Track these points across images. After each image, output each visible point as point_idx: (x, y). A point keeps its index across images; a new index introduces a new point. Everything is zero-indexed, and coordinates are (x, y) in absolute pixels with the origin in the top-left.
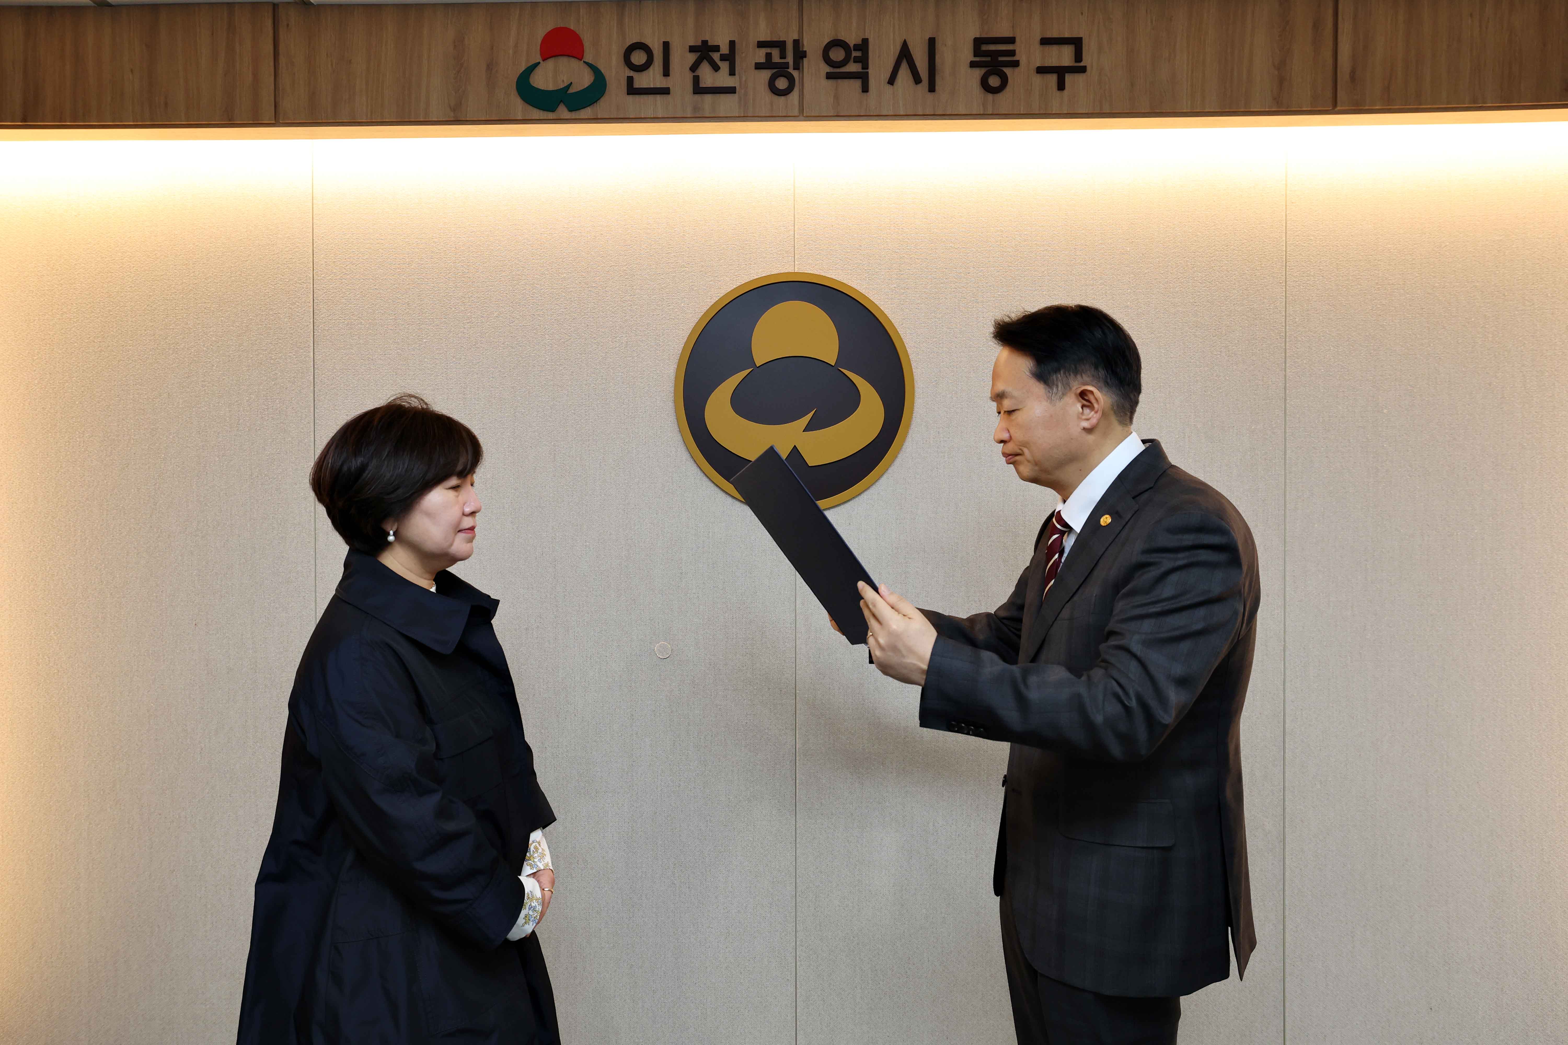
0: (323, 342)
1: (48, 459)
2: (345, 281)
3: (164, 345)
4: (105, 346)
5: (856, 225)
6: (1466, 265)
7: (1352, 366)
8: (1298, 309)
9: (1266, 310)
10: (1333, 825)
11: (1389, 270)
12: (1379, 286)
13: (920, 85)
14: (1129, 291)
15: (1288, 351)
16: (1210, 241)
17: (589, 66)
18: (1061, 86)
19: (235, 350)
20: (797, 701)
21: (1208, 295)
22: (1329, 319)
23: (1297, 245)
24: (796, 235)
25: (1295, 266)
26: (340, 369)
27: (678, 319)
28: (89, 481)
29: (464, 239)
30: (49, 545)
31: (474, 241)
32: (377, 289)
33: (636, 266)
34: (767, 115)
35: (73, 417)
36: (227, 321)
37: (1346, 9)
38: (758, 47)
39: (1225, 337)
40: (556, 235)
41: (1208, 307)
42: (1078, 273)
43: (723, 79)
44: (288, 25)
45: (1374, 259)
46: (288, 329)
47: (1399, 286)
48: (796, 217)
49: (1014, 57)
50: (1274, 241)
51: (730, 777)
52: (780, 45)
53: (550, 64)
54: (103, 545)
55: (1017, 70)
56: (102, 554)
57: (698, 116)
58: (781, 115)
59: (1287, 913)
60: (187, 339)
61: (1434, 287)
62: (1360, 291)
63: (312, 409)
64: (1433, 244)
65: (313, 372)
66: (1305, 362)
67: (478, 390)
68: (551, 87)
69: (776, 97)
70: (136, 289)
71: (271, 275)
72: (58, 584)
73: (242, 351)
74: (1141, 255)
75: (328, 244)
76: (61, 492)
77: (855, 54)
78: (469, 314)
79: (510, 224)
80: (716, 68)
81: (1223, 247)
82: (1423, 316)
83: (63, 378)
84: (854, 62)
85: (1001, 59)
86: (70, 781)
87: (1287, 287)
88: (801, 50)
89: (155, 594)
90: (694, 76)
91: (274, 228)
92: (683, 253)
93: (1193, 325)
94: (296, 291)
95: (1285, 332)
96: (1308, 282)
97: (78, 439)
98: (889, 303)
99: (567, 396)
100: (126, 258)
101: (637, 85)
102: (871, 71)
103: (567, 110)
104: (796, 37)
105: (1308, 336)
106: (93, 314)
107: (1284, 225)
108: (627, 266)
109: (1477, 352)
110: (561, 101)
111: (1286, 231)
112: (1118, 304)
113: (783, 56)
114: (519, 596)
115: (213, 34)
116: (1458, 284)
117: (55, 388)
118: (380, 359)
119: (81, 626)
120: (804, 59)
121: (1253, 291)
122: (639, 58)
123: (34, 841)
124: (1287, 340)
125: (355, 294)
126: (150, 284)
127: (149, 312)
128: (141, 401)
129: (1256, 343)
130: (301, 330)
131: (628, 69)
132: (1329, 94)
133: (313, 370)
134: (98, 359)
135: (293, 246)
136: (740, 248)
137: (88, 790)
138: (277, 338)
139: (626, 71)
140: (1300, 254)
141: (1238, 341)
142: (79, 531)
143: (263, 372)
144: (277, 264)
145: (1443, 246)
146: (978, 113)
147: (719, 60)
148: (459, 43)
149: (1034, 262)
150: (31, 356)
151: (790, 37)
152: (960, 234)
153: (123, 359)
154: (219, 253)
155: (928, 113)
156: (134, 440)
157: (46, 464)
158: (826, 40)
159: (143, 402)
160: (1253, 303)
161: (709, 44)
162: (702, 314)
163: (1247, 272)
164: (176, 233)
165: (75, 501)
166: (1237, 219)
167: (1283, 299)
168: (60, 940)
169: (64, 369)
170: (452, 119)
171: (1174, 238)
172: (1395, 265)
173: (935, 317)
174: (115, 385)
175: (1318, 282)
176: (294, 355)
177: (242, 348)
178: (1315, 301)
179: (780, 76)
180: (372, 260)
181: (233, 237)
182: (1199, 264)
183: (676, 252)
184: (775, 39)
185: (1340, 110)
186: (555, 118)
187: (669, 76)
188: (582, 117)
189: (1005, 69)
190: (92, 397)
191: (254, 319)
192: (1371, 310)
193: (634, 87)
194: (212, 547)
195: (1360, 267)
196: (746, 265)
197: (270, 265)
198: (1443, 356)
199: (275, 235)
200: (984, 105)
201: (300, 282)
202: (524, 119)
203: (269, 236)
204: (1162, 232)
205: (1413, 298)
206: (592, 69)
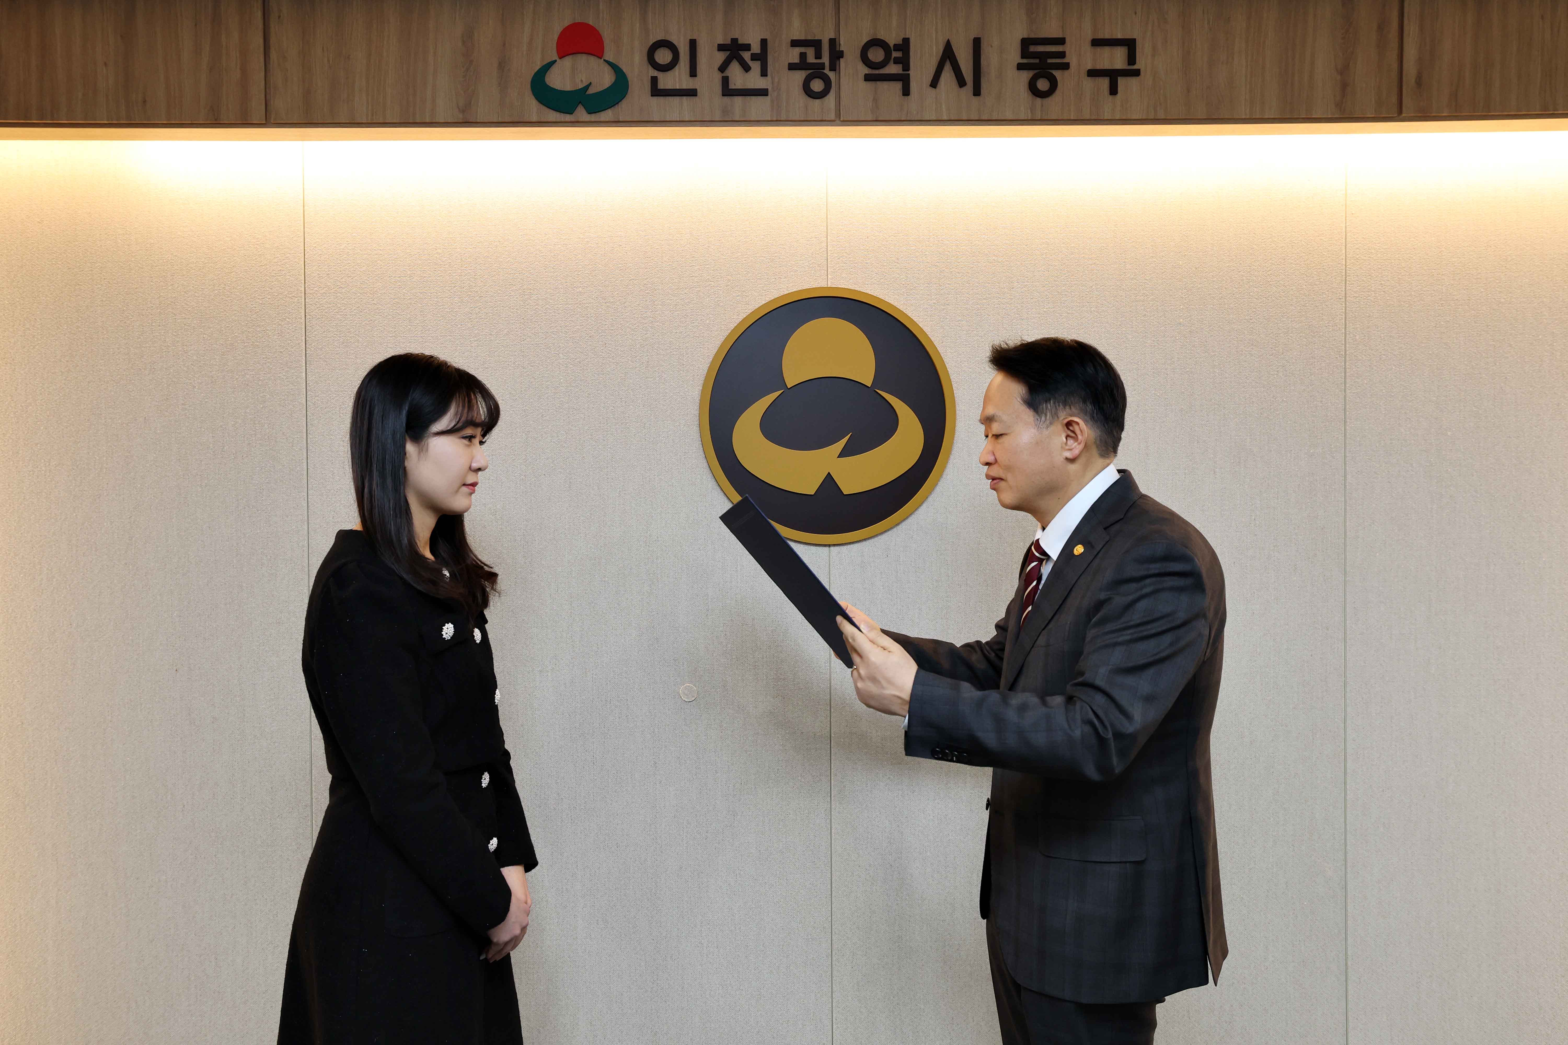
0: (316, 361)
1: (10, 489)
2: (340, 295)
3: (139, 365)
4: (73, 366)
5: (893, 237)
6: (1533, 280)
7: (1415, 386)
8: (1358, 326)
9: (1325, 328)
10: (1397, 870)
11: (1453, 284)
12: (1443, 302)
13: (965, 88)
14: (1181, 307)
15: (1348, 370)
16: (1266, 254)
17: (608, 64)
18: (1113, 91)
19: (218, 370)
20: (832, 746)
21: (1264, 311)
22: (1391, 336)
23: (1357, 259)
24: (828, 247)
25: (1355, 281)
26: (336, 391)
27: (703, 337)
28: (55, 514)
29: (470, 250)
30: (11, 585)
32: (376, 304)
33: (657, 279)
34: (802, 119)
35: (37, 444)
36: (209, 338)
37: (1412, 8)
38: (791, 46)
39: (1282, 356)
40: (571, 246)
41: (1264, 325)
42: (1128, 288)
43: (753, 80)
44: (279, 17)
45: (1438, 273)
46: (277, 347)
47: (1464, 302)
48: (829, 228)
49: (1064, 60)
50: (1333, 255)
51: (761, 828)
52: (816, 44)
53: (568, 62)
54: (73, 584)
55: (1066, 72)
56: (71, 594)
57: (727, 120)
58: (816, 119)
59: (1349, 963)
60: (165, 358)
61: (1500, 303)
62: (1423, 307)
63: (305, 434)
64: (1499, 257)
65: (305, 393)
66: (1366, 382)
68: (568, 87)
69: (812, 100)
70: (107, 303)
71: (258, 288)
72: (22, 628)
73: (227, 371)
74: (1194, 269)
75: (321, 254)
76: (24, 526)
77: (895, 54)
78: (476, 332)
79: (521, 234)
80: (747, 68)
81: (1280, 260)
82: (1489, 333)
83: (26, 401)
84: (895, 63)
85: (1050, 61)
86: (36, 844)
87: (1347, 303)
88: (837, 49)
89: (131, 637)
90: (722, 76)
91: (261, 236)
92: (708, 266)
93: (1248, 343)
94: (286, 306)
95: (1345, 350)
96: (1369, 298)
97: (43, 468)
98: (929, 320)
99: (584, 420)
100: (97, 270)
101: (661, 86)
102: (912, 73)
103: (585, 111)
104: (833, 37)
105: (1369, 355)
106: (60, 330)
107: (1344, 237)
108: (647, 280)
109: (1545, 372)
110: (580, 102)
111: (1346, 243)
112: (1169, 321)
113: (818, 56)
114: (532, 636)
115: (196, 25)
116: (1524, 300)
117: (17, 411)
119: (47, 674)
120: (841, 59)
121: (1311, 307)
122: (664, 56)
124: (1347, 359)
125: (351, 309)
126: (123, 298)
127: (122, 328)
128: (114, 426)
129: (1315, 362)
130: (292, 348)
131: (652, 68)
132: (1394, 99)
133: (305, 392)
134: (65, 379)
135: (282, 256)
136: (770, 261)
137: (57, 853)
138: (266, 358)
139: (650, 71)
140: (1361, 268)
141: (1296, 360)
142: (45, 569)
143: (250, 394)
144: (264, 276)
145: (1509, 260)
146: (1026, 118)
147: (750, 59)
148: (468, 38)
149: (1082, 276)
151: (825, 35)
152: (1004, 246)
153: (94, 380)
154: (200, 264)
155: (972, 118)
156: (106, 468)
157: (8, 495)
158: (865, 39)
159: (116, 427)
160: (1311, 320)
161: (740, 42)
162: (729, 331)
163: (1305, 287)
164: (152, 242)
165: (41, 536)
166: (1294, 231)
167: (1342, 315)
168: (25, 1020)
169: (27, 391)
170: (461, 121)
171: (1229, 251)
172: (1459, 279)
173: (977, 335)
174: (85, 409)
175: (1379, 298)
176: (284, 375)
177: (226, 368)
178: (1376, 318)
179: (815, 78)
180: (370, 273)
181: (216, 247)
182: (1255, 278)
183: (701, 265)
184: (809, 38)
185: (1405, 116)
186: (573, 120)
187: (696, 76)
188: (602, 119)
189: (1055, 72)
190: (59, 422)
191: (240, 337)
192: (1435, 327)
193: (659, 88)
194: (194, 585)
195: (1422, 281)
196: (776, 279)
197: (257, 277)
198: (1508, 376)
199: (262, 245)
200: (1032, 110)
201: (290, 296)
202: (539, 121)
203: (256, 246)
204: (1216, 244)
205: (1478, 315)
206: (613, 68)
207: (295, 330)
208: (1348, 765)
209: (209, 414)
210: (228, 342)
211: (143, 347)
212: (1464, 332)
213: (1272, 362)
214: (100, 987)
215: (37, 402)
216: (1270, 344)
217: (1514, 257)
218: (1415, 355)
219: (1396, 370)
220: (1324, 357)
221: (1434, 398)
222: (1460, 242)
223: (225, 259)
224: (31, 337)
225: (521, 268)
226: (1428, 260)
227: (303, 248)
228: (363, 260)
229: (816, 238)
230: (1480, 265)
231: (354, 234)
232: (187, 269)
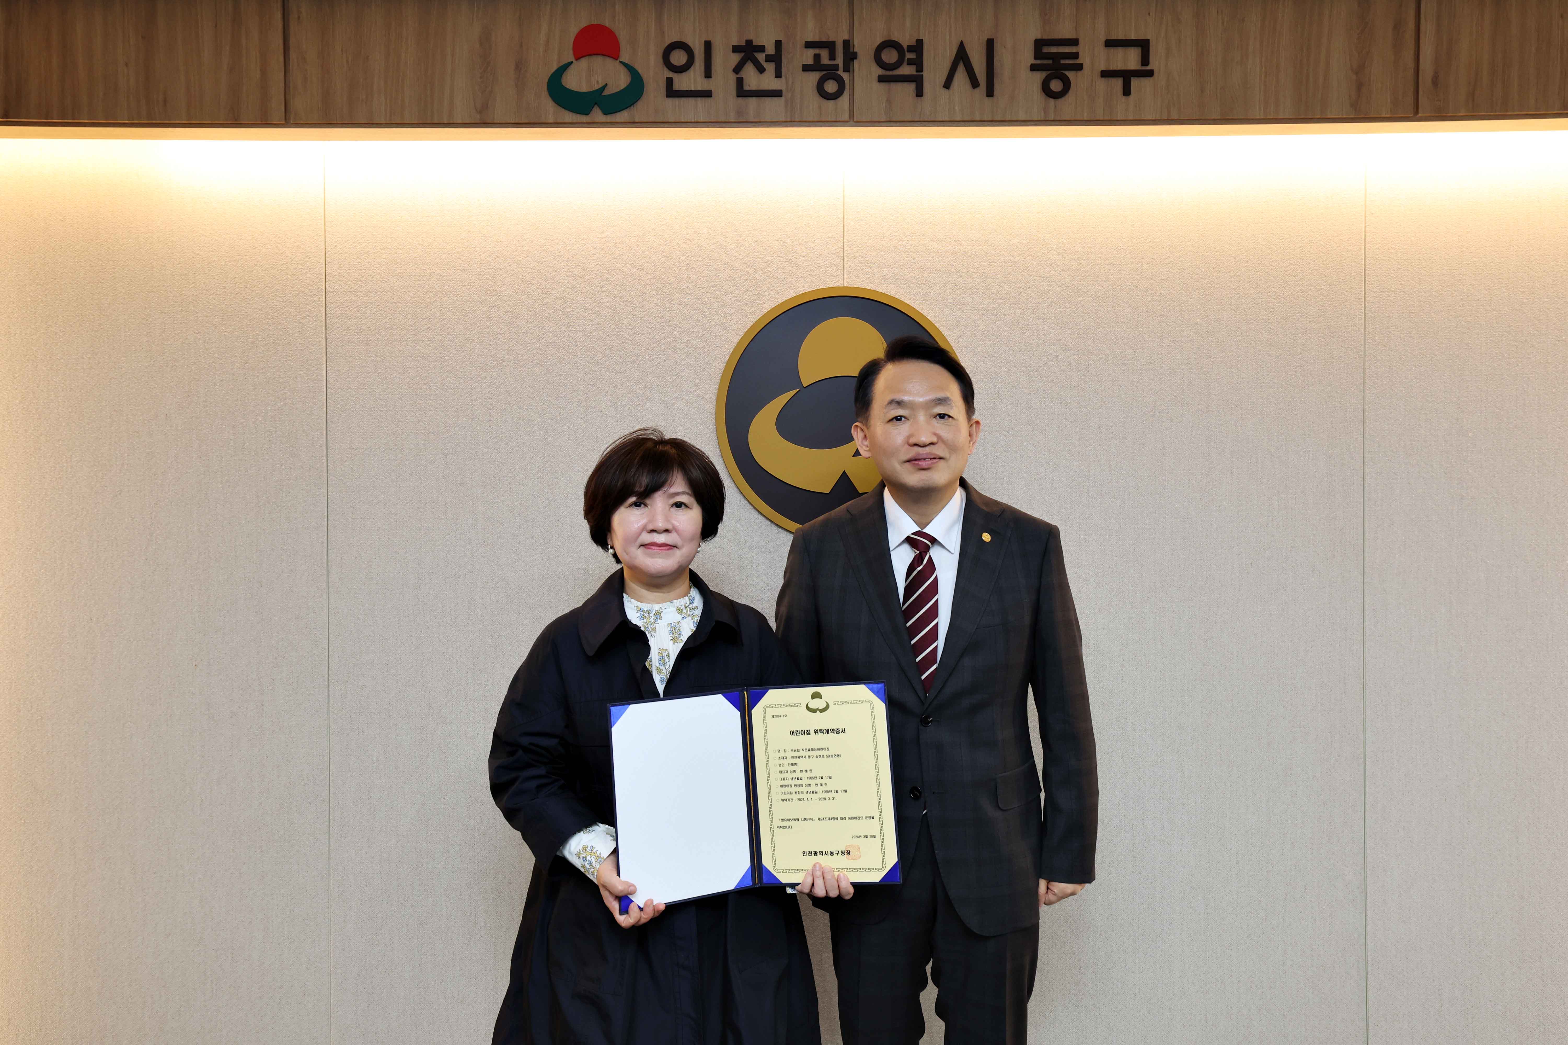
0: (337, 359)
1: (31, 485)
2: (360, 293)
3: (161, 363)
4: (95, 363)
5: (909, 237)
6: (1557, 280)
7: (1435, 387)
8: (1378, 326)
9: (1343, 328)
11: (1475, 285)
12: (1464, 302)
13: (977, 89)
14: (1198, 307)
15: (1367, 371)
16: (1284, 254)
17: (624, 65)
18: (1127, 91)
19: (239, 368)
21: (1282, 311)
22: (1411, 337)
23: (1377, 259)
24: (845, 246)
25: (1374, 281)
26: (355, 389)
27: (719, 336)
28: (77, 510)
29: (489, 249)
30: (31, 580)
31: (501, 252)
32: (396, 303)
33: (675, 279)
34: (816, 120)
35: (59, 440)
36: (230, 336)
37: (1429, 9)
38: (806, 47)
39: (1300, 356)
40: (589, 245)
41: (1282, 325)
42: (1145, 288)
43: (768, 81)
44: (299, 18)
45: (1459, 273)
46: (298, 345)
47: (1486, 302)
48: (845, 228)
49: (1077, 60)
50: (1352, 255)
52: (830, 46)
53: (584, 63)
54: (93, 580)
55: (1079, 73)
56: (92, 590)
57: (742, 121)
58: (830, 120)
59: (1369, 969)
60: (187, 355)
61: (1523, 303)
62: (1443, 307)
63: (325, 431)
64: (1522, 257)
65: (325, 391)
66: (1385, 382)
67: (505, 412)
68: (584, 88)
69: (825, 101)
70: (129, 301)
71: (279, 287)
72: (42, 622)
73: (248, 369)
74: (1212, 269)
75: (342, 253)
76: (46, 521)
77: (909, 56)
79: (539, 233)
80: (761, 70)
81: (1299, 260)
82: (1510, 334)
83: (48, 397)
84: (908, 64)
85: (1063, 62)
86: (54, 838)
87: (1367, 303)
88: (851, 50)
89: (151, 632)
90: (737, 78)
92: (725, 266)
93: (1266, 343)
94: (307, 304)
95: (1364, 350)
96: (1389, 298)
97: (65, 464)
98: (945, 319)
99: (601, 418)
101: (677, 87)
102: (925, 74)
103: (601, 113)
104: (846, 38)
105: (1389, 355)
106: (82, 328)
107: (1363, 237)
108: (665, 279)
110: (596, 104)
111: (1365, 243)
112: (1186, 321)
113: (832, 57)
115: (216, 26)
116: (1547, 300)
117: (39, 408)
118: (399, 378)
119: (67, 668)
120: (855, 60)
121: (1329, 307)
122: (679, 57)
123: (12, 905)
124: (1366, 359)
125: (372, 307)
126: (145, 295)
127: (143, 326)
128: (135, 422)
129: (1333, 362)
130: (313, 346)
131: (667, 69)
132: (1410, 99)
133: (325, 389)
134: (87, 376)
135: (303, 255)
136: (786, 261)
137: (75, 847)
138: (287, 355)
139: (665, 72)
140: (1380, 268)
141: (1314, 360)
142: (66, 565)
143: (271, 392)
144: (285, 275)
145: (1532, 260)
146: (1039, 119)
147: (764, 61)
148: (486, 39)
149: (1098, 276)
150: (11, 373)
151: (839, 36)
152: (1020, 246)
153: (115, 377)
154: (221, 262)
155: (986, 119)
156: (128, 465)
157: (29, 491)
158: (879, 41)
159: (137, 424)
160: (1330, 320)
161: (754, 44)
162: (745, 331)
163: (1323, 287)
165: (62, 531)
166: (1313, 231)
167: (1361, 316)
168: (40, 1015)
169: (49, 388)
170: (479, 122)
171: (1247, 251)
172: (1481, 279)
173: (993, 335)
174: (107, 405)
175: (1399, 298)
176: (305, 373)
177: (247, 366)
178: (1396, 318)
179: (829, 79)
180: (390, 272)
181: (237, 245)
182: (1272, 278)
183: (718, 265)
184: (824, 39)
185: (1421, 116)
186: (589, 121)
187: (710, 77)
188: (618, 120)
189: (1067, 73)
190: (81, 418)
191: (260, 335)
192: (1456, 327)
193: (674, 89)
194: (214, 581)
195: (1443, 282)
196: (792, 278)
197: (278, 275)
198: (1531, 377)
199: (283, 244)
200: (1046, 110)
201: (311, 294)
202: (555, 122)
203: (277, 244)
204: (1233, 245)
205: (1500, 315)
206: (628, 69)
207: (316, 328)
208: (1367, 768)
209: (230, 411)
210: (249, 340)
211: (164, 344)
212: (1486, 333)
213: (1290, 362)
214: (116, 982)
215: (59, 398)
216: (1288, 344)
217: (1537, 257)
218: (1435, 355)
219: (1416, 370)
220: (1343, 357)
221: (1455, 399)
222: (1482, 242)
223: (247, 257)
224: (54, 334)
225: (540, 267)
226: (1449, 260)
227: (323, 247)
228: (384, 259)
229: (833, 238)
230: (1502, 266)
231: (375, 233)
232: (208, 267)
